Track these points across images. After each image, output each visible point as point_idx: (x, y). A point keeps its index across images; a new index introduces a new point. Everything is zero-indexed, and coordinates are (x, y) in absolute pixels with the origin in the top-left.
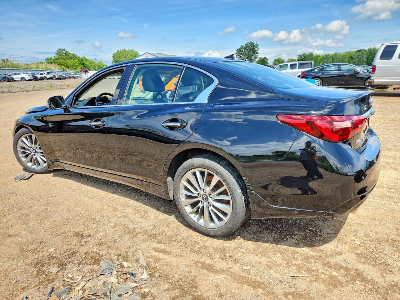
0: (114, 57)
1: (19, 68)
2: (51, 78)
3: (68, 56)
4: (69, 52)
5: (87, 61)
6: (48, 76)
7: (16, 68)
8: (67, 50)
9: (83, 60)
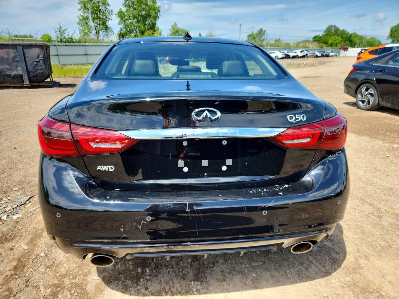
0: (391, 31)
1: (280, 47)
2: (303, 57)
3: (337, 33)
4: (338, 28)
5: (356, 37)
6: (301, 55)
7: (277, 46)
8: (337, 26)
9: (352, 36)
